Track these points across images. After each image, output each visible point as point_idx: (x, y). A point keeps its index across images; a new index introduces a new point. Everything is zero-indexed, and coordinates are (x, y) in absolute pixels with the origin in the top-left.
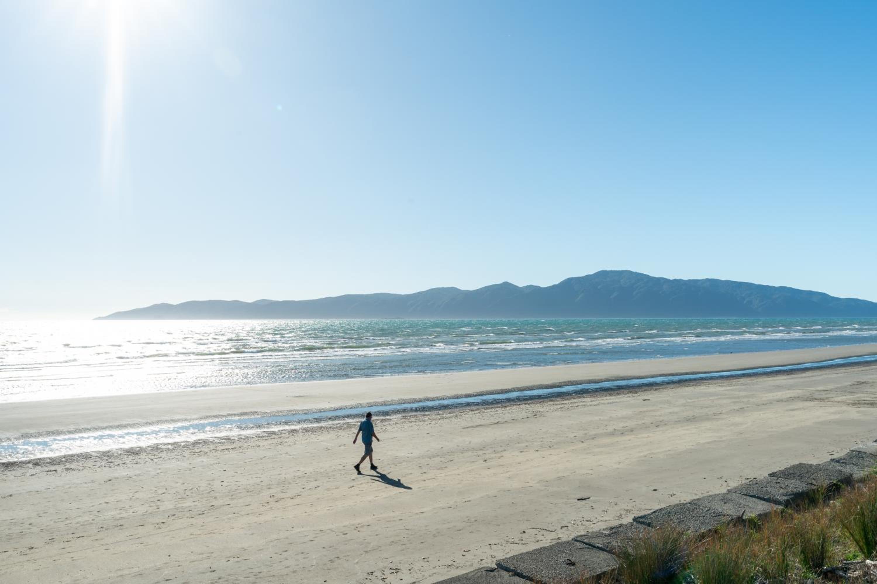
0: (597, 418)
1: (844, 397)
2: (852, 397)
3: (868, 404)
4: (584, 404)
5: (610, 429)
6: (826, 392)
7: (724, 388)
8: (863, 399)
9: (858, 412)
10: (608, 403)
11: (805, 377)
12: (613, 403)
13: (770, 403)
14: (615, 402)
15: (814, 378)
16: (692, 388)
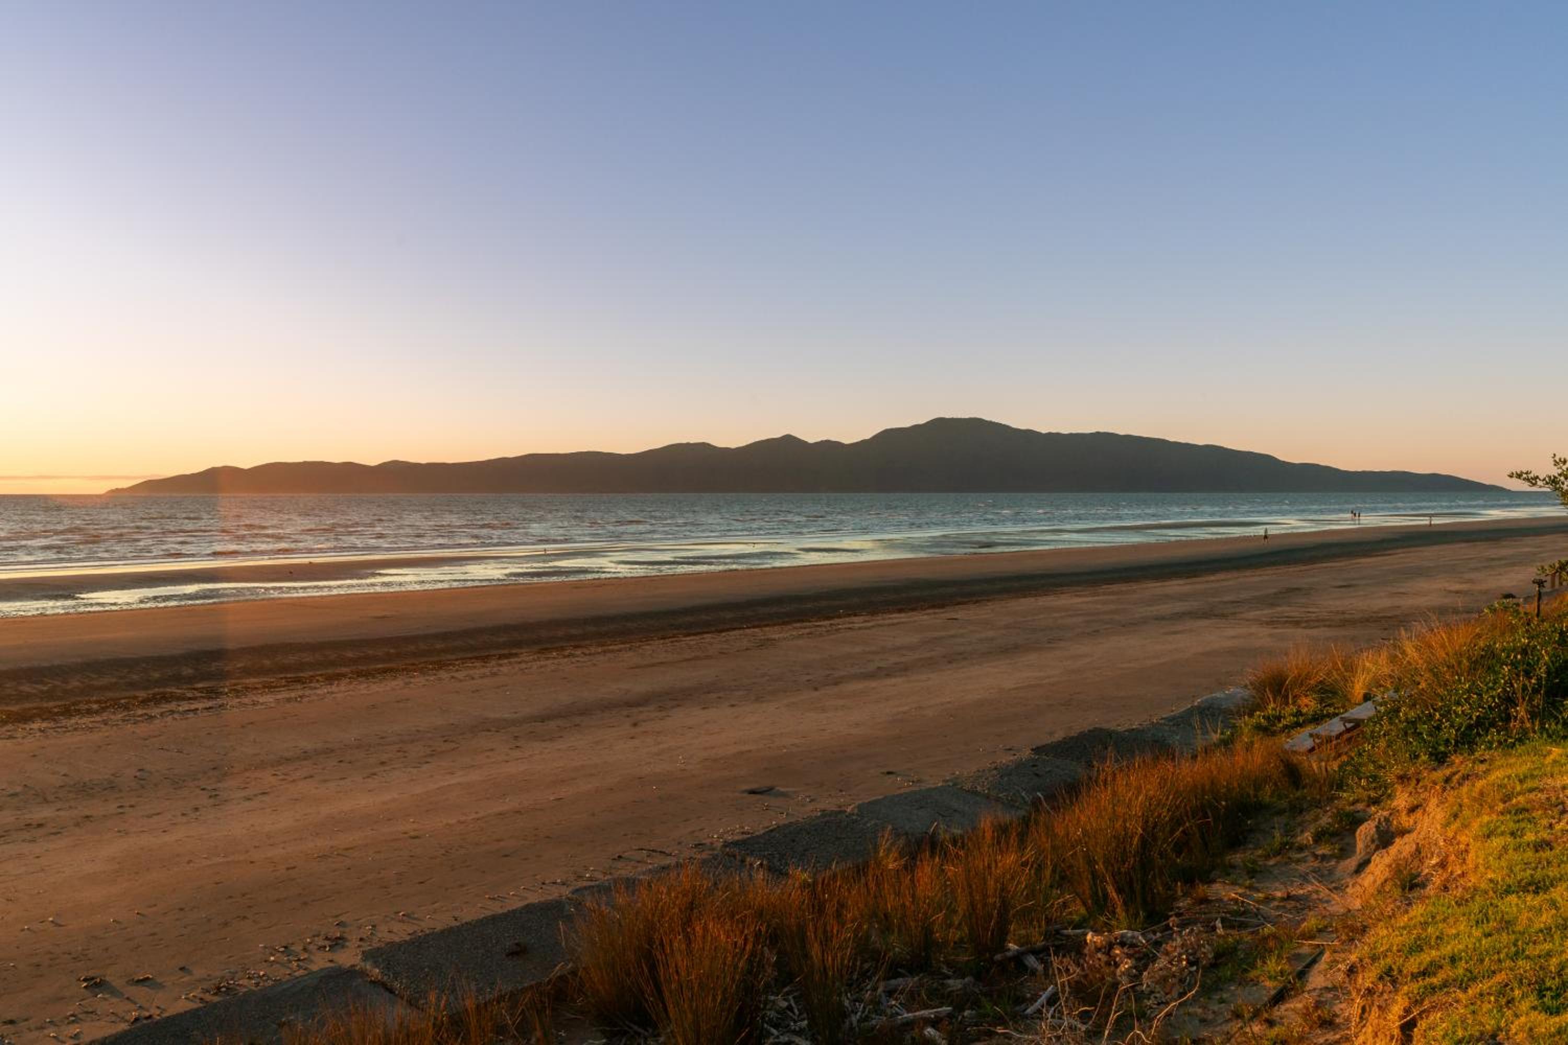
0: (858, 649)
1: (1258, 613)
2: (1270, 611)
3: (1290, 622)
4: (850, 626)
5: (872, 667)
6: (1235, 605)
7: (1079, 600)
8: (1286, 614)
9: (1271, 635)
10: (889, 625)
11: (1212, 581)
12: (898, 623)
13: (1145, 621)
14: (903, 623)
15: (1225, 583)
16: (1033, 599)
